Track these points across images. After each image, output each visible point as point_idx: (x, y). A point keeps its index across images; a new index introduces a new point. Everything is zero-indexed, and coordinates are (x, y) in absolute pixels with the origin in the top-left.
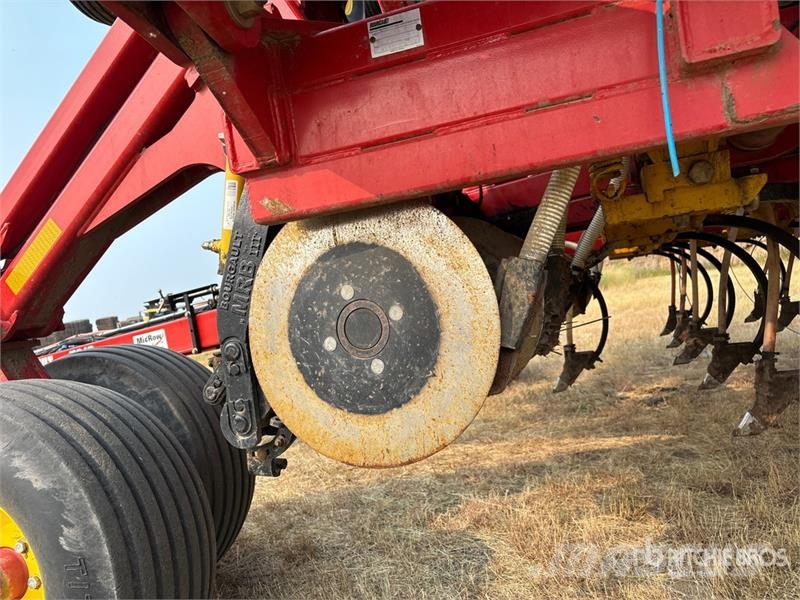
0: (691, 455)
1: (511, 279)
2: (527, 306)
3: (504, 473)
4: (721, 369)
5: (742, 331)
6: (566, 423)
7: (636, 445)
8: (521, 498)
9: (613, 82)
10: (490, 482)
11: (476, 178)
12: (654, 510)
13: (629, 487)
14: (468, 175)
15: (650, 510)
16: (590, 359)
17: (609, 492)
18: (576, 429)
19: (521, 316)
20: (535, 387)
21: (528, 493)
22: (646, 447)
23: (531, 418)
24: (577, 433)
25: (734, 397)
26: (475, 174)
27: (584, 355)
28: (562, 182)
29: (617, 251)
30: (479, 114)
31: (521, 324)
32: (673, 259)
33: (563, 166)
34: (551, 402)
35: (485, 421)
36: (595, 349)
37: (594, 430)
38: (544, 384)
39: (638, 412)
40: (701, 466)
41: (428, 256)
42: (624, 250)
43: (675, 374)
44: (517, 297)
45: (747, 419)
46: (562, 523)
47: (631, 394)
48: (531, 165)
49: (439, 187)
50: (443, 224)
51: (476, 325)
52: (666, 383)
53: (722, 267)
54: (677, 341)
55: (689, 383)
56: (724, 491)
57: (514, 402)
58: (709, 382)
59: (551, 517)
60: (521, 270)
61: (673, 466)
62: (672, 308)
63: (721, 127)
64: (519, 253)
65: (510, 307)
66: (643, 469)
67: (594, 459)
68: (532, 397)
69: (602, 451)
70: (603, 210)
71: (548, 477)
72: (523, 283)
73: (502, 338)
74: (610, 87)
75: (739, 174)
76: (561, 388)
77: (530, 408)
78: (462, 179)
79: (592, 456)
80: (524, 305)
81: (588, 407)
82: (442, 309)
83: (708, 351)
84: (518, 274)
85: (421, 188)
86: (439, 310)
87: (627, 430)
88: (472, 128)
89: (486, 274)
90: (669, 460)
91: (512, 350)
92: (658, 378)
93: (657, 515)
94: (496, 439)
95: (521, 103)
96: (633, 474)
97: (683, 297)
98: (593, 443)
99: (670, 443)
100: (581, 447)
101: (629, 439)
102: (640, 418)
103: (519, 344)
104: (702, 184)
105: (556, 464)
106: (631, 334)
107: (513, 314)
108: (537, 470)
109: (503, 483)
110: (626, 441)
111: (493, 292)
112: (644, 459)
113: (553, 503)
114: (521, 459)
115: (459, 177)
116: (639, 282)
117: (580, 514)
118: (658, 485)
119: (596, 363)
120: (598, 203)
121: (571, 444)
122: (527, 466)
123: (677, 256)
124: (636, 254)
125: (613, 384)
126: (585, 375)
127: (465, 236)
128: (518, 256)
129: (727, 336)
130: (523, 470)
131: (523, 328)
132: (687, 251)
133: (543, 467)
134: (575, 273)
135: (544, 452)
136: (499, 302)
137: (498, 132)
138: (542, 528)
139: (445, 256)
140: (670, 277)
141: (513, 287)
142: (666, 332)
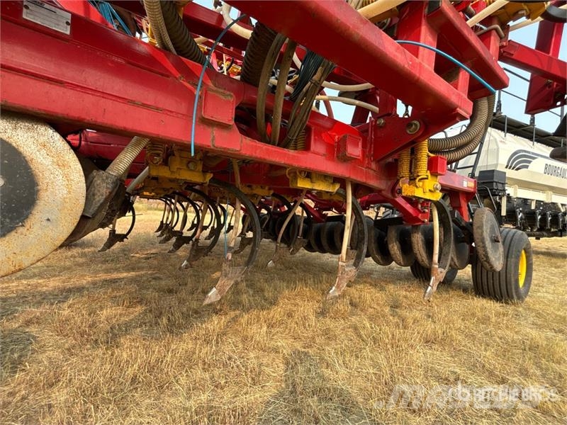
0: (160, 279)
1: (98, 181)
2: (104, 197)
3: (55, 293)
4: (177, 246)
5: (187, 233)
6: (101, 267)
7: (136, 276)
8: (66, 305)
9: (173, 110)
10: (44, 299)
11: (88, 120)
12: (140, 302)
13: (130, 293)
14: (83, 117)
15: (138, 302)
16: (122, 237)
17: (120, 297)
18: (107, 270)
19: (99, 201)
20: (86, 250)
21: (70, 302)
22: (141, 276)
23: (80, 265)
24: (107, 271)
25: (179, 257)
26: (88, 118)
27: (120, 235)
28: (137, 144)
29: (145, 193)
30: (98, 90)
31: (99, 204)
32: (166, 203)
33: (142, 136)
34: (95, 257)
35: (47, 267)
36: (125, 233)
37: (117, 270)
38: (92, 249)
39: (139, 262)
40: (163, 283)
41: (38, 153)
42: (148, 194)
43: (158, 248)
44: (99, 191)
45: (185, 262)
46: (90, 315)
47: (138, 255)
48: (125, 128)
49: (60, 116)
50: (56, 139)
51: (67, 200)
52: (153, 251)
53: (185, 210)
54: (162, 235)
55: (163, 252)
56: (170, 291)
57: (71, 257)
58: (173, 250)
59: (84, 312)
60: (105, 178)
61: (152, 283)
62: (162, 222)
63: (209, 146)
64: (106, 169)
65: (94, 195)
66: (138, 286)
67: (114, 283)
68: (84, 255)
69: (119, 279)
70: (149, 169)
71: (86, 292)
72: (105, 185)
73: (84, 210)
74: (171, 111)
75: (205, 171)
76: (103, 250)
77: (81, 260)
78: (78, 118)
79: (114, 281)
80: (102, 195)
81: (115, 259)
82: (42, 186)
83: (174, 240)
84: (103, 179)
85: (45, 111)
86: (39, 187)
87: (133, 269)
88: (93, 95)
89: (82, 173)
90: (150, 281)
91: (89, 218)
92: (150, 249)
93: (141, 304)
94: (55, 276)
95: (126, 97)
96: (133, 288)
97: (168, 218)
98: (115, 275)
99: (151, 274)
100: (108, 278)
101: (133, 273)
102: (140, 265)
103: (94, 215)
104: (191, 170)
105: (92, 286)
106: (142, 231)
107: (94, 199)
108: (80, 290)
109: (54, 299)
110: (133, 274)
111: (85, 185)
112: (139, 281)
113: (86, 305)
114: (69, 285)
115: (77, 116)
116: (149, 212)
117: (101, 308)
118: (145, 291)
119: (125, 240)
120: (147, 164)
121: (103, 276)
122: (73, 288)
123: (168, 202)
124: (153, 198)
125: (129, 250)
126: (118, 245)
127: (71, 150)
128: (104, 170)
129: (182, 233)
130: (70, 291)
131: (99, 207)
132: (173, 201)
133: (83, 288)
134: (127, 195)
135: (87, 280)
136: (87, 191)
137: (108, 104)
138: (76, 318)
139: (52, 157)
140: (163, 212)
141: (98, 185)
142: (157, 231)
